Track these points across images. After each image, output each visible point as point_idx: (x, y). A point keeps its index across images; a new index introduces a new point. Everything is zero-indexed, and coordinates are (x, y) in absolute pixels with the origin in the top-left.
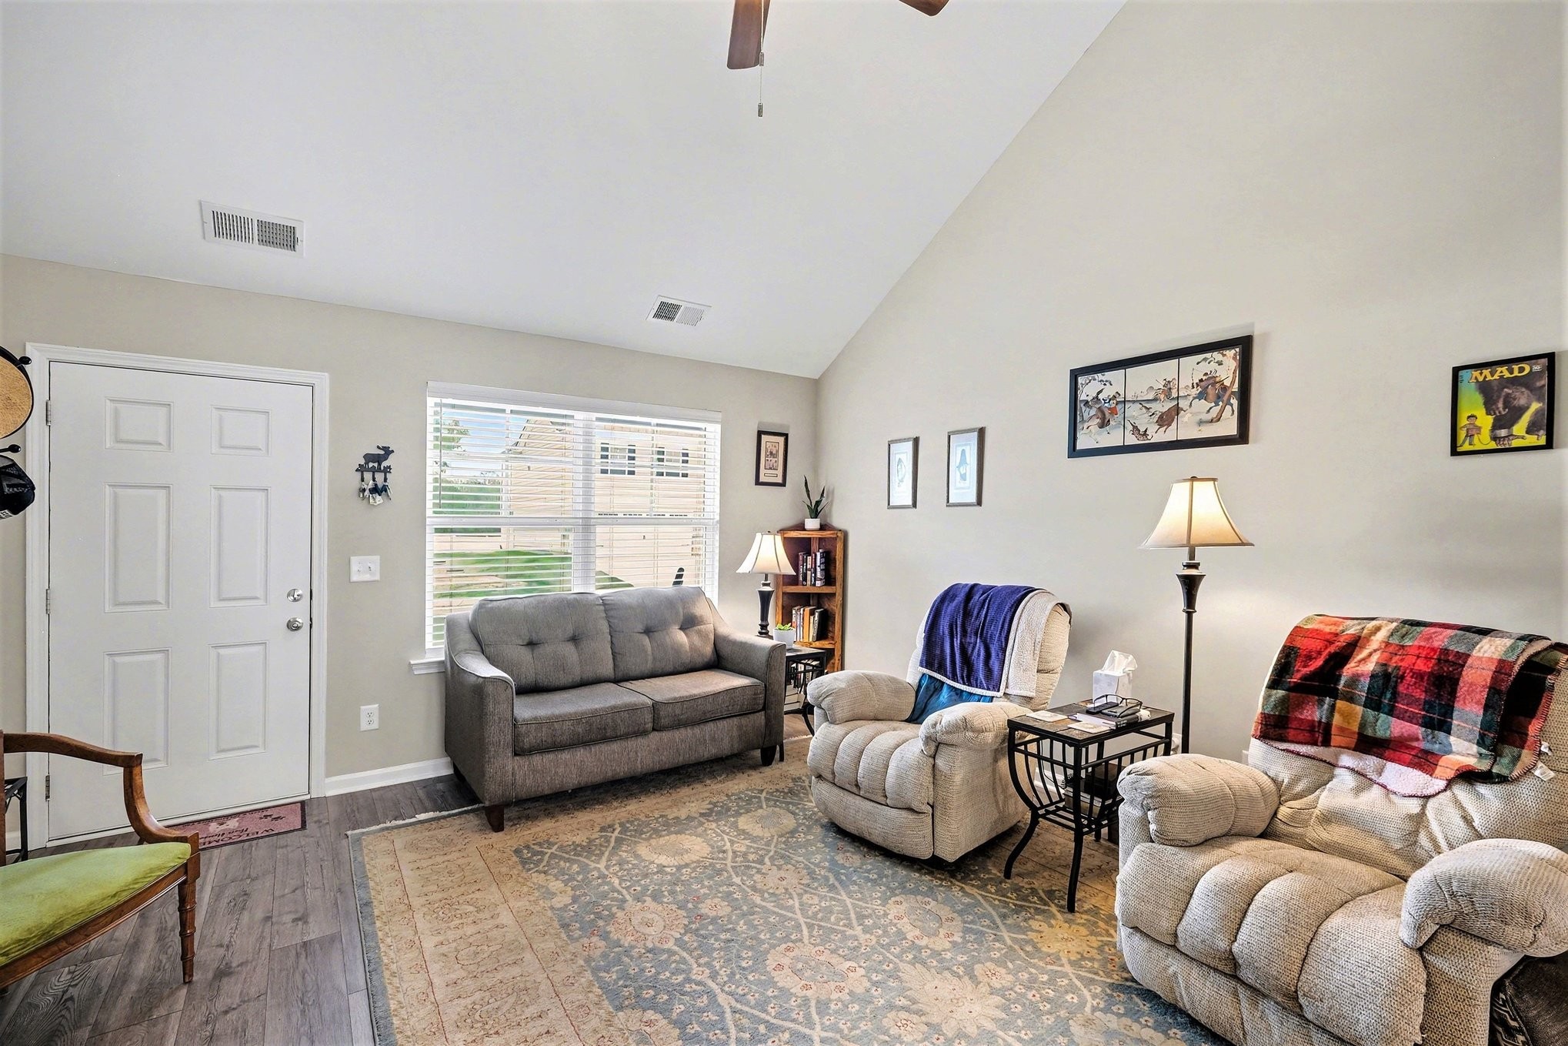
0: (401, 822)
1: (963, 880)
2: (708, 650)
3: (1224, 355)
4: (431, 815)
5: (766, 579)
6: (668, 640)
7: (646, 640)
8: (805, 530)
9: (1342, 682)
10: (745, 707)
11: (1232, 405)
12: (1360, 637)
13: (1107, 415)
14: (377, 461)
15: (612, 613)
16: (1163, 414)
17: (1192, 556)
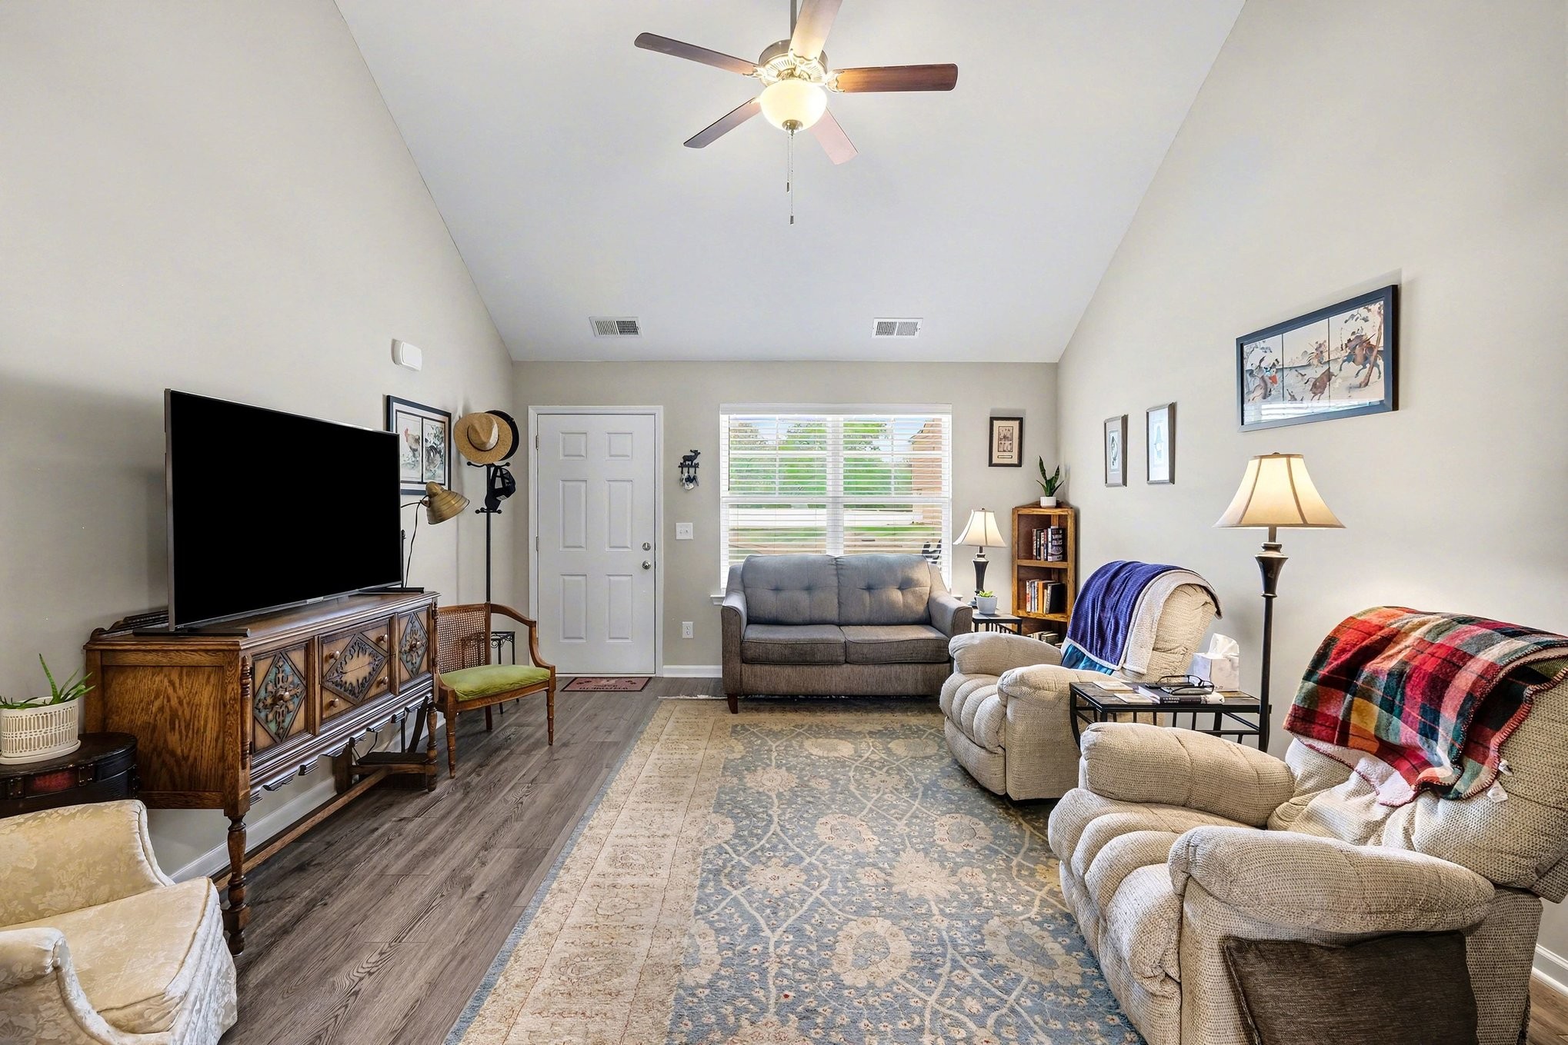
0: (689, 698)
1: (1023, 816)
2: (921, 608)
3: (1369, 310)
4: (707, 697)
5: (981, 551)
6: (884, 597)
7: (866, 595)
8: (1041, 507)
9: (1362, 677)
10: (928, 656)
11: (1378, 366)
12: (1399, 631)
13: (1269, 385)
14: (689, 461)
15: (843, 572)
16: (1317, 380)
17: (1272, 537)
